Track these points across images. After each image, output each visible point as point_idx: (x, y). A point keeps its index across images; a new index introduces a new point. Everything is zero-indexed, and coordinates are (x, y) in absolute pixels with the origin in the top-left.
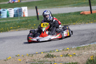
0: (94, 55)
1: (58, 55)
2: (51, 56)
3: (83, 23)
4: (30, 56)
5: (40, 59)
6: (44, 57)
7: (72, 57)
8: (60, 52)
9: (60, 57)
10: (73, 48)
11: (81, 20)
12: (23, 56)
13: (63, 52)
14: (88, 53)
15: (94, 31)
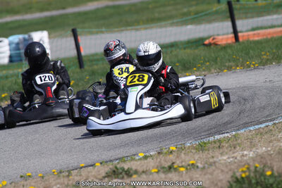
0: (248, 164)
1: (145, 170)
2: (123, 173)
3: (213, 71)
4: (64, 176)
6: (104, 177)
7: (187, 173)
8: (149, 159)
9: (151, 173)
10: (189, 147)
11: (208, 63)
12: (43, 177)
13: (159, 160)
14: (231, 159)
15: (246, 94)
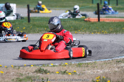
0: (100, 76)
1: (53, 71)
2: (43, 71)
4: (16, 69)
5: (28, 74)
6: (35, 72)
7: (72, 76)
8: (55, 67)
9: (56, 73)
10: (74, 64)
11: (85, 29)
12: (7, 68)
13: (60, 68)
14: (92, 73)
15: (101, 45)
